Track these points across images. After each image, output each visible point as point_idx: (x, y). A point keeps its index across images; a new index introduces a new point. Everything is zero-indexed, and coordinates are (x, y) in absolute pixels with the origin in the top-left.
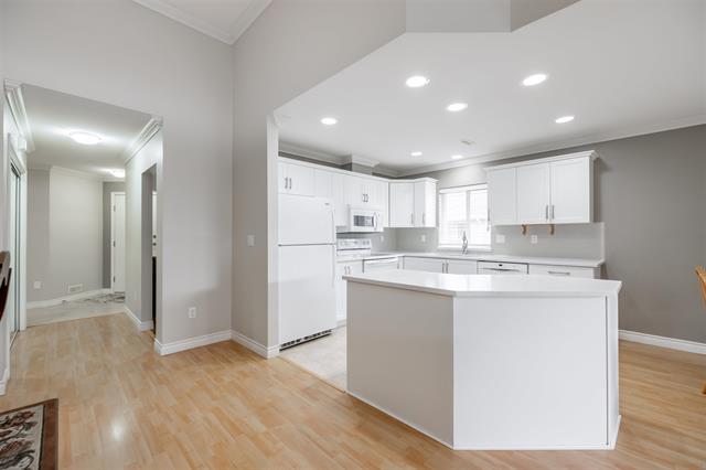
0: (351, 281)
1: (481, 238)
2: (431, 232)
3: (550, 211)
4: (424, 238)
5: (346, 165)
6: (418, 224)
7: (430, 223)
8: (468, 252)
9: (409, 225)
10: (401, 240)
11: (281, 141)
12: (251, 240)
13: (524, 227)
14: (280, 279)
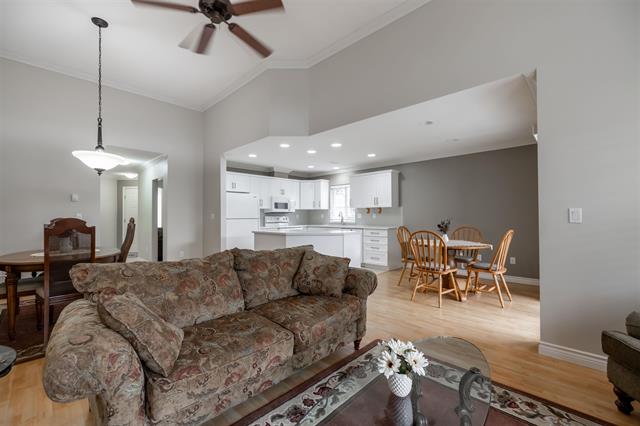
0: (256, 233)
1: (350, 216)
2: (326, 212)
3: (376, 201)
4: (322, 216)
5: (270, 173)
6: (317, 208)
7: (324, 206)
8: (344, 224)
9: (311, 208)
10: (311, 217)
11: (228, 162)
12: (213, 216)
13: (369, 209)
14: (228, 236)
